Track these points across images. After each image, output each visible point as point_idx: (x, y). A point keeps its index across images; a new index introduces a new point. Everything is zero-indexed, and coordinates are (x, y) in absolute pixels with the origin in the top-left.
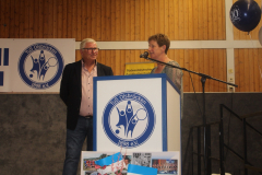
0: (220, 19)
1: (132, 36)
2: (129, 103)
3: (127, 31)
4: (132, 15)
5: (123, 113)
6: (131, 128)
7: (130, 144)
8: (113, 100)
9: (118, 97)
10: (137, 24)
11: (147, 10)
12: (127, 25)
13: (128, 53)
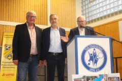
0: (45, 16)
1: (7, 19)
2: (94, 49)
3: (5, 16)
4: (7, 8)
5: (91, 54)
6: (96, 62)
7: (96, 70)
8: (86, 48)
9: (89, 46)
10: (10, 14)
11: (14, 7)
12: (5, 13)
13: (5, 27)
